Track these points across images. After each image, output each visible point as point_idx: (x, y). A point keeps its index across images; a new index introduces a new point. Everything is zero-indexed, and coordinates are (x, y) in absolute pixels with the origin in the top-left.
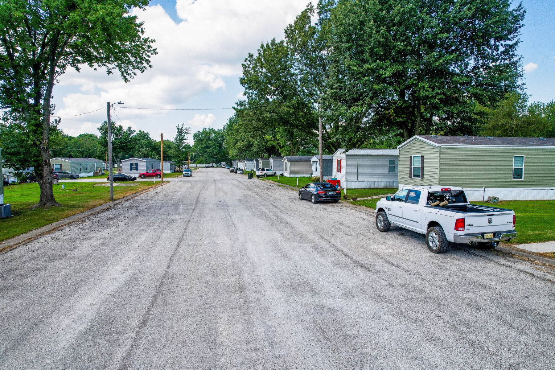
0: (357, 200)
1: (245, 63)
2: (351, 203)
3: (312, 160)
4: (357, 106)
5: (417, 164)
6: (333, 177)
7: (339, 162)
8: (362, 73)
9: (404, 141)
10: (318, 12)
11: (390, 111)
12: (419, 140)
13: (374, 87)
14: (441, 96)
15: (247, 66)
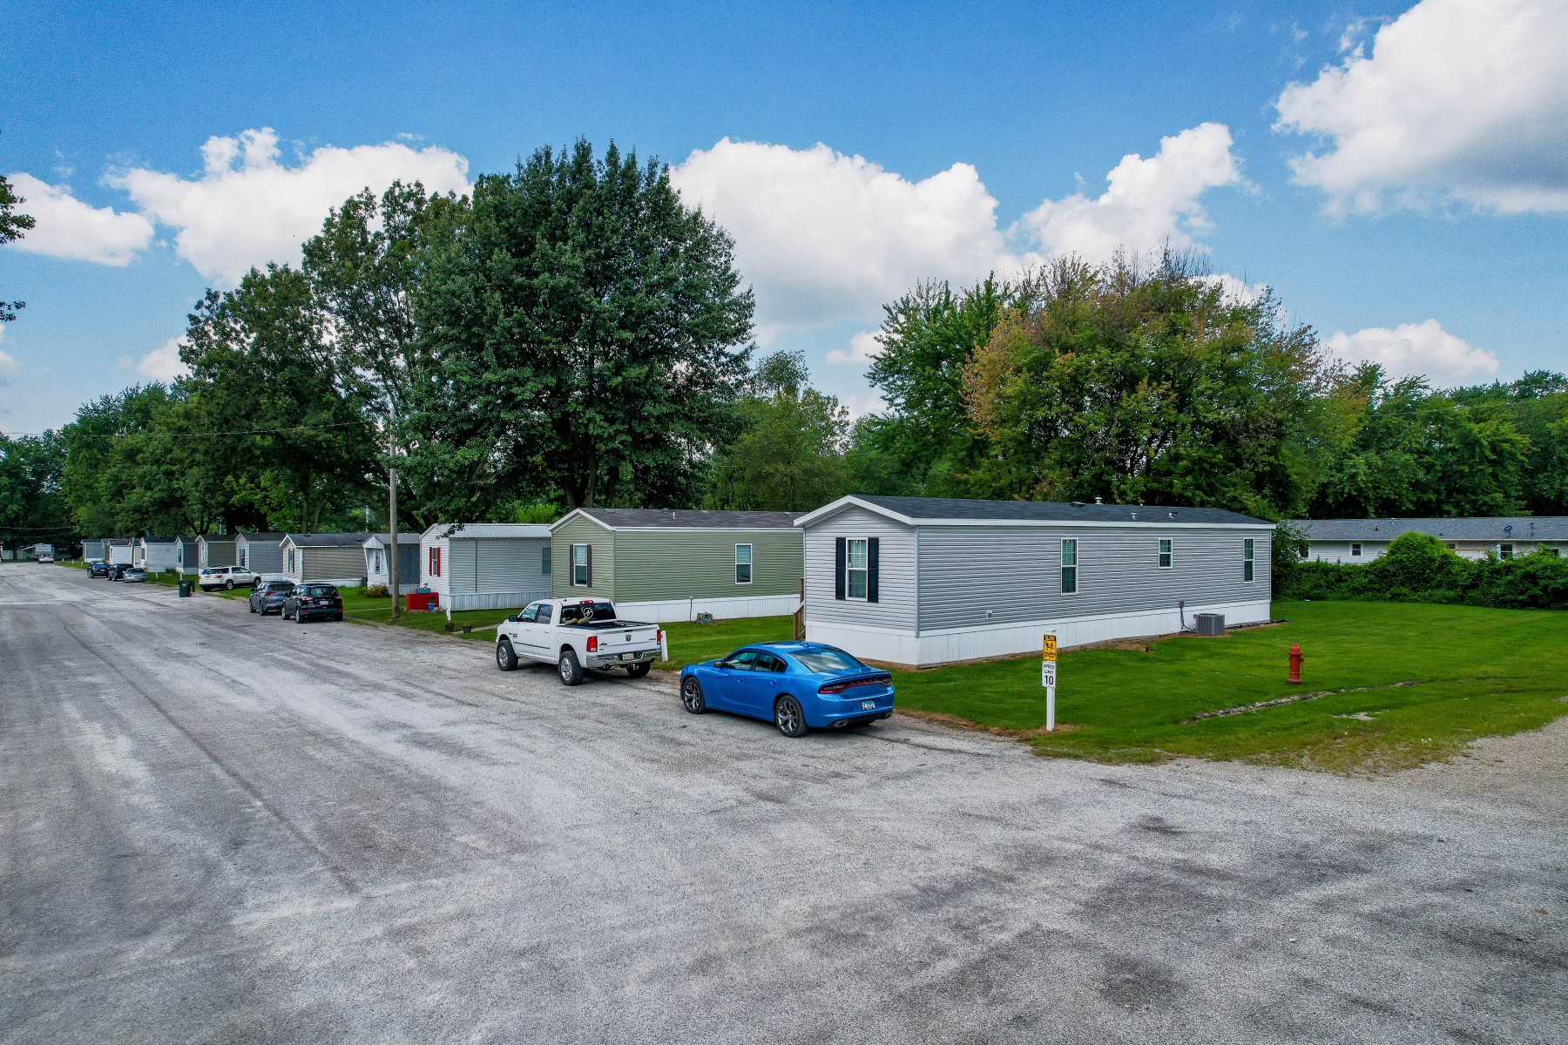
0: (473, 630)
1: (197, 313)
2: (461, 637)
3: (366, 545)
4: (470, 447)
5: (581, 560)
6: (422, 585)
7: (435, 553)
8: (479, 386)
9: (568, 512)
10: (384, 214)
11: (534, 458)
12: (582, 516)
13: (502, 416)
14: (624, 437)
15: (202, 319)
